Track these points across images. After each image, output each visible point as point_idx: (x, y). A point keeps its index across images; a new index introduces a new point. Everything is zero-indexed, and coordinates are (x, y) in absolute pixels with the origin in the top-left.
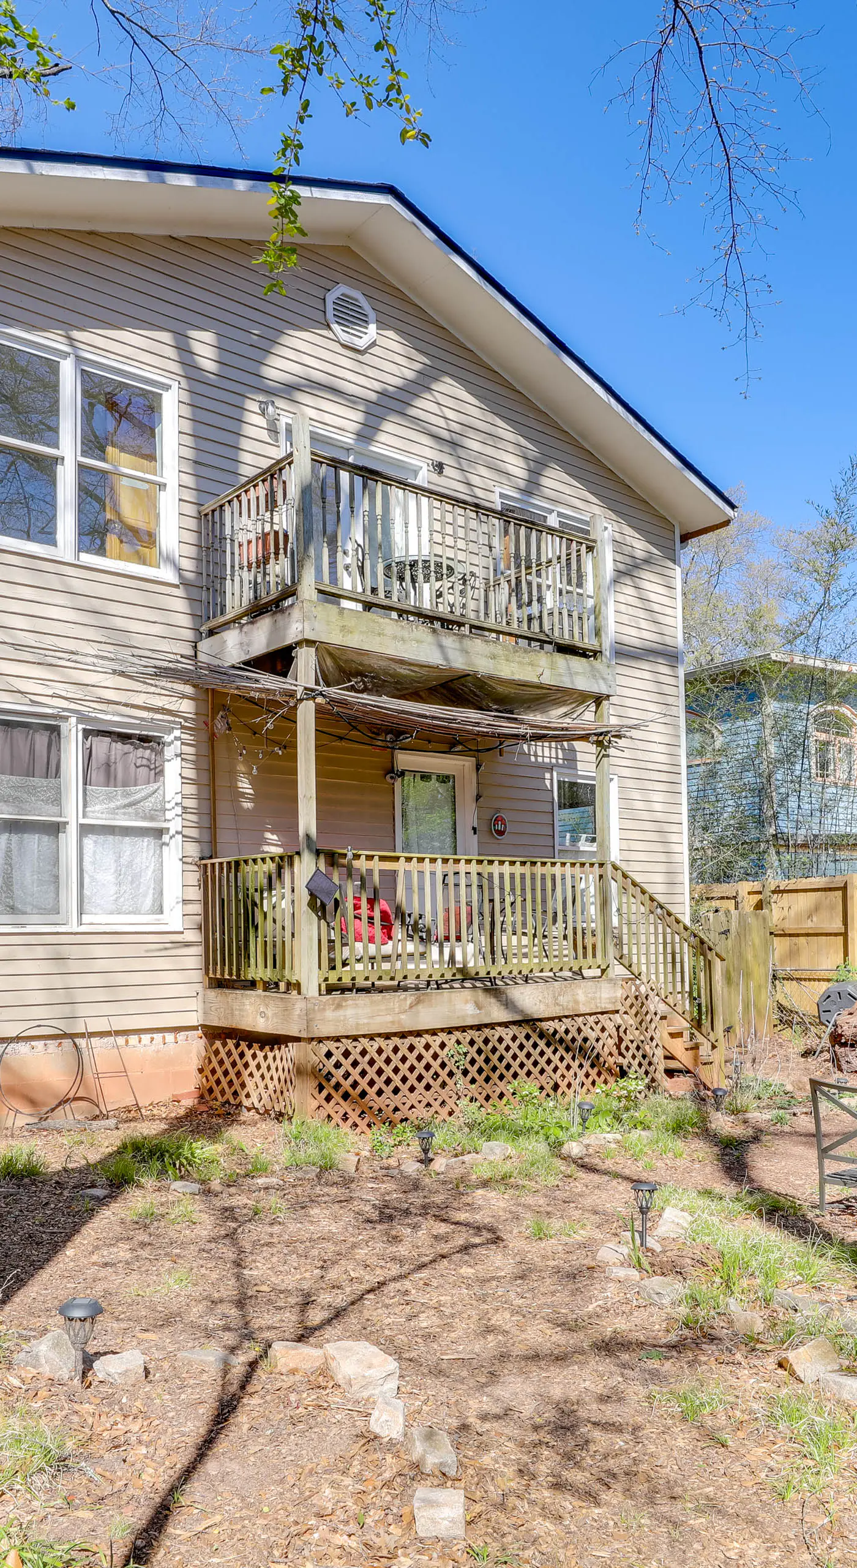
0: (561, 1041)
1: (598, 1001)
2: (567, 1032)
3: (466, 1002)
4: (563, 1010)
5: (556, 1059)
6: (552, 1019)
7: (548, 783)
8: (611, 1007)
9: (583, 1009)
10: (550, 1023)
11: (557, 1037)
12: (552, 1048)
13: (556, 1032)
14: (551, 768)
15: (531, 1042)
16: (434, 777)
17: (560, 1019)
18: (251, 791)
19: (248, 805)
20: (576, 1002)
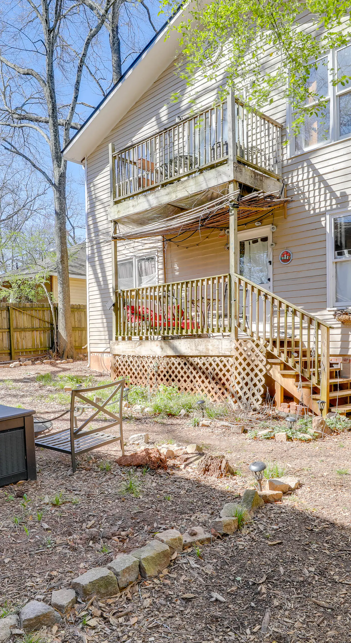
0: (200, 368)
1: (220, 350)
2: (204, 364)
3: (157, 346)
4: (200, 352)
5: (197, 376)
6: (197, 356)
7: (323, 223)
8: (228, 353)
9: (211, 353)
10: (196, 359)
11: (199, 366)
12: (196, 371)
13: (198, 364)
14: (323, 214)
15: (187, 367)
16: (259, 240)
17: (201, 357)
18: (178, 268)
19: (177, 273)
20: (208, 349)
